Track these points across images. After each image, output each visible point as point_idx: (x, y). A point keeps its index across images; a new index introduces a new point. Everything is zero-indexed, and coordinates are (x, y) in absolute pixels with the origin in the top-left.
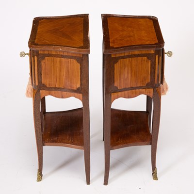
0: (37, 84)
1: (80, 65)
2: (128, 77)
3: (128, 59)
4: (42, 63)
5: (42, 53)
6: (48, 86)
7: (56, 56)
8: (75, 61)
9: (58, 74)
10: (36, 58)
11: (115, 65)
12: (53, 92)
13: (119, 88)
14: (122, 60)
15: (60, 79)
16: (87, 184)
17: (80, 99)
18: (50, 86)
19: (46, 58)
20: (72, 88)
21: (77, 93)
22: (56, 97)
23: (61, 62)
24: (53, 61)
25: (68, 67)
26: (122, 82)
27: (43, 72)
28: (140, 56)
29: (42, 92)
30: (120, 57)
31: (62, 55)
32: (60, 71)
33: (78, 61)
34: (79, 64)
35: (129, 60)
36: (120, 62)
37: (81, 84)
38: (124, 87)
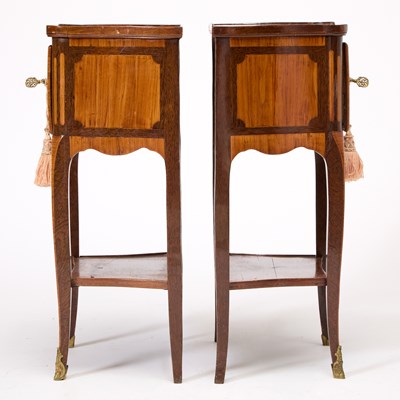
0: (63, 122)
1: (161, 67)
2: (267, 101)
3: (266, 56)
4: (77, 70)
5: (76, 45)
6: (87, 126)
7: (108, 51)
8: (149, 60)
9: (111, 95)
10: (62, 56)
11: (239, 66)
12: (99, 140)
13: (247, 126)
14: (253, 56)
15: (114, 106)
16: (176, 382)
17: (159, 152)
18: (92, 126)
19: (86, 57)
20: (143, 127)
21: (153, 137)
22: (105, 152)
23: (117, 65)
24: (101, 65)
25: (133, 77)
26: (255, 113)
27: (77, 90)
28: (292, 53)
29: (73, 140)
30: (248, 48)
31: (119, 49)
32: (116, 86)
33: (155, 58)
34: (158, 66)
35: (269, 59)
36: (250, 60)
37: (163, 114)
38: (259, 125)
